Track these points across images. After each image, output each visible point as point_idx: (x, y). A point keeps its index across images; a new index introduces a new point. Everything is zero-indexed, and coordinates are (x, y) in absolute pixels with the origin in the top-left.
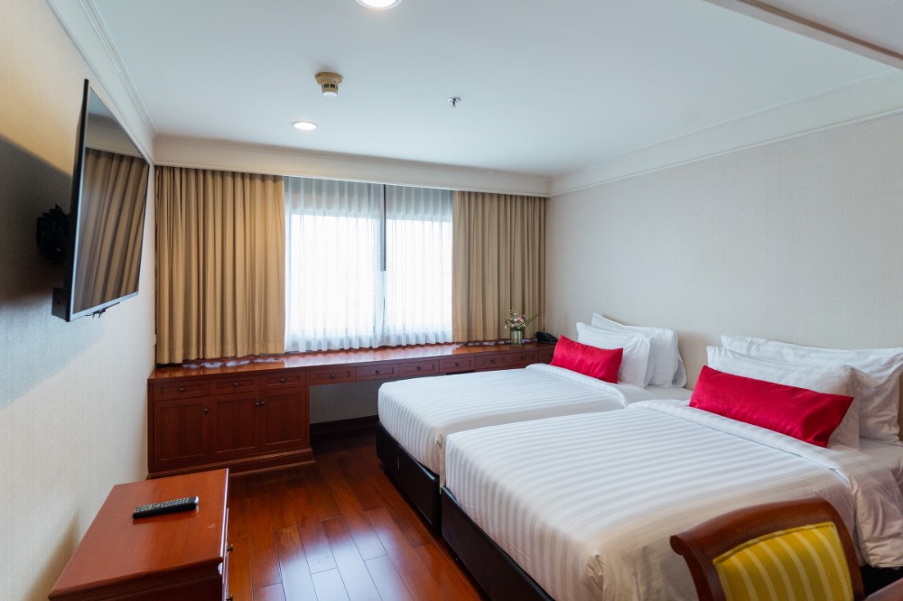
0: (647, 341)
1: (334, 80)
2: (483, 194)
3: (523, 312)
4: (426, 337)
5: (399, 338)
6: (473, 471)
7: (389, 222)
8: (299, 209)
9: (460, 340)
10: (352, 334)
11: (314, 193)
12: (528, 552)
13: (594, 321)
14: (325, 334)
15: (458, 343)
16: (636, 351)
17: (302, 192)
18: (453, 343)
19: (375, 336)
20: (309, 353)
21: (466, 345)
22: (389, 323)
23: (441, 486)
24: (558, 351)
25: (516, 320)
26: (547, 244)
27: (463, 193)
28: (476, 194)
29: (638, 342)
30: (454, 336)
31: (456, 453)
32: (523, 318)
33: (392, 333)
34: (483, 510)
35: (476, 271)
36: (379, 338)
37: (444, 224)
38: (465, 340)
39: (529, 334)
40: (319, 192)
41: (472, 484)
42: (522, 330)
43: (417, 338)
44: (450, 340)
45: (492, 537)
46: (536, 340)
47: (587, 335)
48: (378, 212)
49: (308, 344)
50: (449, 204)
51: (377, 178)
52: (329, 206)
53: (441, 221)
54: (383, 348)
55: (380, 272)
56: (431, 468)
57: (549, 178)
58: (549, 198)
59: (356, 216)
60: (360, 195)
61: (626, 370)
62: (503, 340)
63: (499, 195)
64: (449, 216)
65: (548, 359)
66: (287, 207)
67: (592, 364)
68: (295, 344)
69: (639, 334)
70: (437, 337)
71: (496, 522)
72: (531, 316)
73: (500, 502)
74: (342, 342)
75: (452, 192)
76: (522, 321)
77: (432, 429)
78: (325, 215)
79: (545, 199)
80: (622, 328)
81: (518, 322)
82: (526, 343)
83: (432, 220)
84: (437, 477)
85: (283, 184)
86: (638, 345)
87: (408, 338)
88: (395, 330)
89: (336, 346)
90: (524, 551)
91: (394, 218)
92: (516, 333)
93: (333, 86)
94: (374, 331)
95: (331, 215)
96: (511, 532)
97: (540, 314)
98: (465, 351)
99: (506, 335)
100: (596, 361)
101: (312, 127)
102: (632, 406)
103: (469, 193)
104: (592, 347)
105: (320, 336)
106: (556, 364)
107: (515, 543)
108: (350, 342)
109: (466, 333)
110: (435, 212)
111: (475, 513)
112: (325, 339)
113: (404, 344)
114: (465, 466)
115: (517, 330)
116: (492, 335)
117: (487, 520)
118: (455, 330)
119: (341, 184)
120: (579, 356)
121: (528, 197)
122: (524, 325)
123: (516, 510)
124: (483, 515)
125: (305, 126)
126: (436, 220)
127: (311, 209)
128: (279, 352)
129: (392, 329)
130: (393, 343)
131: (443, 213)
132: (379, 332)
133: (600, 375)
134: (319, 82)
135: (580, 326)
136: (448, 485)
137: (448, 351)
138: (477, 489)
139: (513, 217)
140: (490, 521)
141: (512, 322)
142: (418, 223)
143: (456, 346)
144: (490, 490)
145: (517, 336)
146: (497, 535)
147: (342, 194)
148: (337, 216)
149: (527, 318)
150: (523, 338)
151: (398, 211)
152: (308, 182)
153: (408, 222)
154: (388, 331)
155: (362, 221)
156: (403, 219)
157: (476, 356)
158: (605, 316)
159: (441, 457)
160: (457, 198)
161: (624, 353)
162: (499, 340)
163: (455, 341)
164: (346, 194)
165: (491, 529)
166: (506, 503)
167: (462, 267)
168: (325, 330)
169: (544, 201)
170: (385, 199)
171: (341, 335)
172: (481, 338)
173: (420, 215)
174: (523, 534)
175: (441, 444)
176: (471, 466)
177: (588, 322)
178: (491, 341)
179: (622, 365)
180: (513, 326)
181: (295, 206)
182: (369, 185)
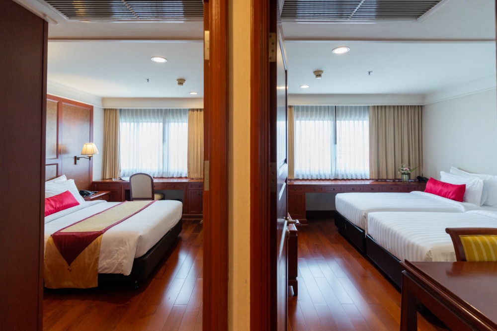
0: (481, 181)
1: (320, 73)
2: (385, 107)
3: (409, 165)
4: (356, 176)
5: (343, 176)
6: (380, 225)
7: (338, 122)
8: (299, 118)
9: (374, 178)
10: (322, 173)
11: (305, 112)
12: (403, 253)
13: (451, 171)
14: (310, 172)
15: (373, 179)
16: (474, 186)
17: (300, 111)
18: (370, 179)
19: (332, 174)
20: (303, 179)
21: (377, 180)
22: (338, 168)
23: (366, 234)
24: (429, 185)
25: (404, 169)
26: (423, 130)
27: (374, 107)
28: (381, 107)
29: (476, 181)
30: (370, 176)
31: (372, 219)
32: (409, 168)
33: (339, 173)
34: (384, 239)
35: (382, 144)
36: (333, 175)
37: (365, 122)
38: (377, 178)
39: (413, 176)
40: (307, 111)
41: (379, 230)
42: (409, 174)
43: (352, 176)
44: (368, 178)
45: (388, 251)
46: (417, 180)
47: (445, 177)
48: (333, 118)
49: (303, 176)
50: (367, 112)
51: (332, 103)
52: (311, 116)
53: (363, 120)
54: (336, 180)
55: (334, 145)
56: (361, 227)
57: (423, 95)
58: (424, 106)
59: (323, 120)
60: (325, 111)
61: (468, 196)
62: (397, 179)
63: (394, 106)
64: (367, 118)
65: (423, 189)
66: (295, 118)
67: (447, 192)
68: (298, 175)
69: (477, 178)
70: (361, 176)
71: (390, 244)
72: (414, 167)
73: (391, 235)
74: (317, 176)
75: (368, 107)
76: (408, 169)
77: (361, 211)
78: (309, 120)
79: (421, 106)
80: (468, 175)
81: (406, 170)
82: (411, 182)
83: (358, 120)
84: (364, 231)
85: (293, 108)
86: (476, 183)
87: (347, 176)
88: (341, 172)
89: (315, 177)
90: (401, 253)
91: (340, 120)
92: (405, 176)
93: (320, 75)
94: (332, 172)
95: (312, 120)
96: (396, 246)
97: (419, 166)
98: (377, 183)
99: (399, 177)
100: (450, 191)
101: (308, 87)
102: (468, 212)
103: (378, 106)
104: (447, 184)
105: (308, 173)
106: (427, 191)
107: (398, 250)
108: (321, 176)
109: (377, 175)
110: (360, 117)
111: (381, 242)
112: (310, 174)
113: (345, 178)
114: (376, 224)
115: (405, 174)
116: (391, 176)
117: (386, 243)
118: (371, 173)
119: (316, 107)
120: (440, 188)
121: (411, 106)
122: (409, 172)
123: (398, 238)
124: (384, 242)
125: (305, 87)
126: (361, 120)
127: (303, 118)
128: (292, 178)
129: (339, 171)
130: (340, 178)
131: (364, 116)
132: (333, 172)
133: (452, 197)
134: (315, 74)
135: (442, 173)
136: (369, 233)
137: (368, 183)
138: (382, 231)
139: (402, 116)
140: (387, 244)
141: (403, 170)
142: (351, 122)
143: (371, 181)
144: (387, 232)
145: (405, 177)
146: (390, 249)
147: (316, 111)
148: (315, 120)
149: (411, 168)
150: (409, 179)
151: (342, 117)
152: (303, 107)
153: (347, 122)
154: (338, 172)
155: (325, 122)
156: (344, 120)
157: (382, 186)
158: (459, 169)
159: (366, 222)
160: (371, 110)
161: (467, 187)
162: (395, 179)
163: (371, 178)
164: (318, 111)
165: (388, 247)
166: (394, 236)
167: (374, 142)
168: (310, 170)
169: (421, 108)
170: (336, 112)
171: (317, 173)
172: (385, 178)
173: (352, 118)
174: (401, 246)
175: (365, 217)
176: (379, 223)
177: (448, 171)
178: (391, 179)
179: (466, 193)
180: (403, 172)
181: (297, 117)
182: (328, 106)
